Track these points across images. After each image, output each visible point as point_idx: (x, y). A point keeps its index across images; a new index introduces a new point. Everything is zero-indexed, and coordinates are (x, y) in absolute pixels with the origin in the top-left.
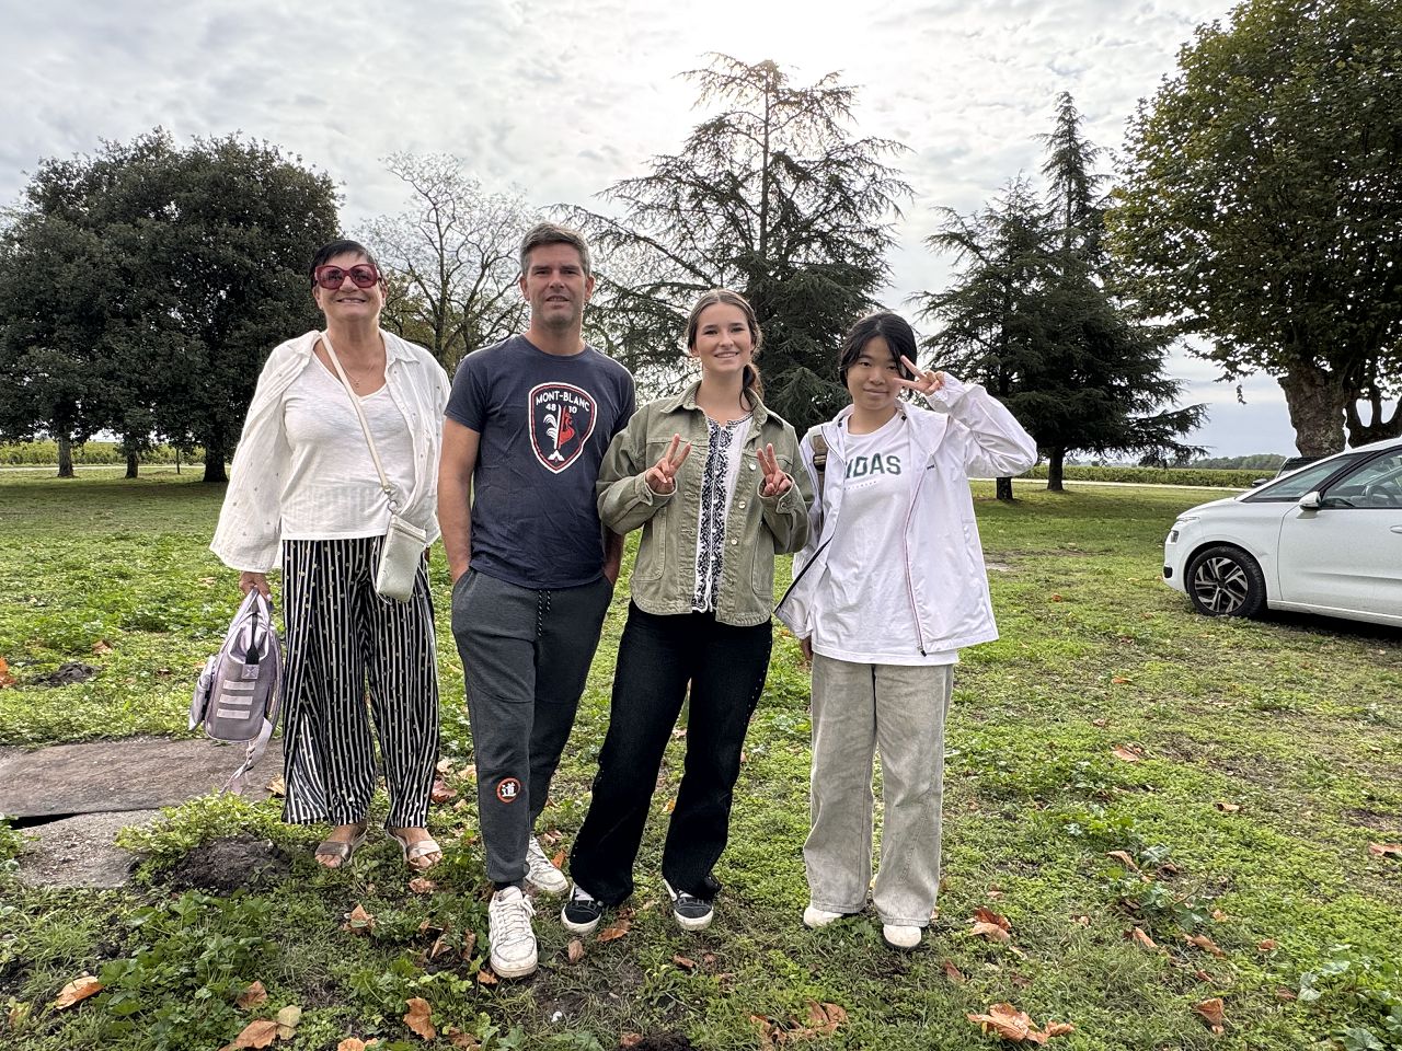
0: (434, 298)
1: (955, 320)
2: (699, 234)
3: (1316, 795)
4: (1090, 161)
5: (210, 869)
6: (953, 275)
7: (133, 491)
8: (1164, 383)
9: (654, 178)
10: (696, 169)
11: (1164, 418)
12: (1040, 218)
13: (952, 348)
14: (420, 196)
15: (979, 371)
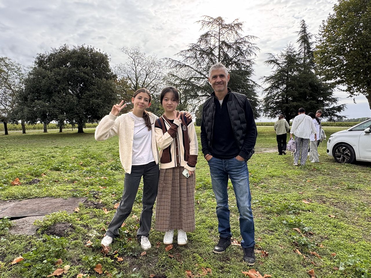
0: (134, 84)
1: (273, 84)
2: (202, 64)
3: (359, 213)
4: (310, 38)
5: (54, 230)
6: (272, 71)
7: (61, 136)
8: (333, 99)
9: (190, 50)
10: (201, 47)
11: (334, 108)
12: (296, 54)
13: (272, 91)
14: (130, 58)
15: (280, 97)
